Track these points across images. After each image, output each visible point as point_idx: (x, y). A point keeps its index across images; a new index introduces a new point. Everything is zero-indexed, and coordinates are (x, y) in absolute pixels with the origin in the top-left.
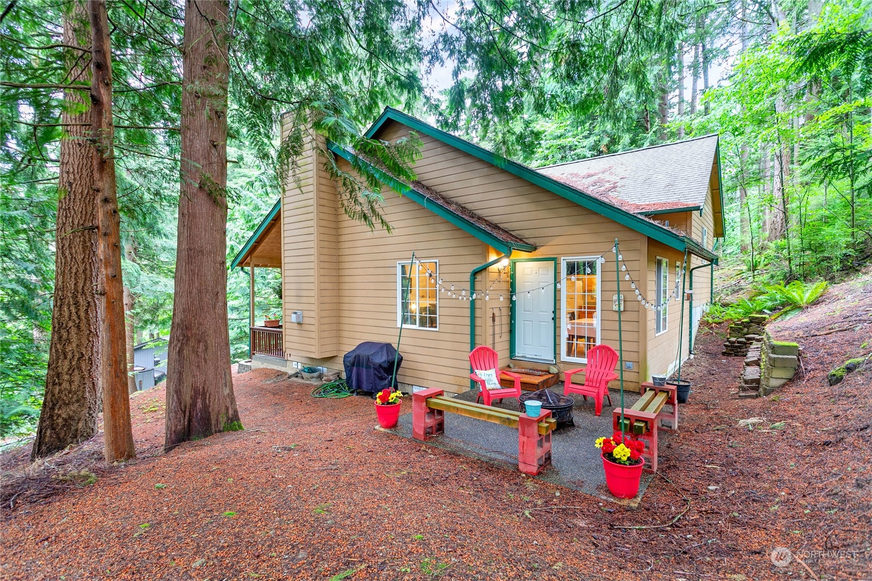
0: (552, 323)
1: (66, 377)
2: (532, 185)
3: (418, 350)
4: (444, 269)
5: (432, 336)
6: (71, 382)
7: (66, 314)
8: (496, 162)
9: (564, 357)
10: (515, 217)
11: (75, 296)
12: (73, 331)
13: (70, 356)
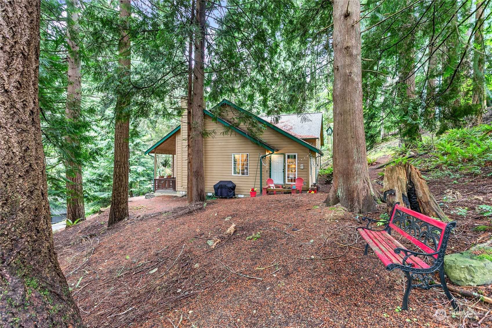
0: (283, 173)
1: (122, 194)
2: (277, 131)
3: (240, 183)
4: (251, 156)
5: (246, 178)
6: (124, 195)
7: (122, 171)
8: (271, 126)
9: (287, 183)
10: (271, 141)
11: (124, 164)
12: (124, 177)
13: (123, 186)
